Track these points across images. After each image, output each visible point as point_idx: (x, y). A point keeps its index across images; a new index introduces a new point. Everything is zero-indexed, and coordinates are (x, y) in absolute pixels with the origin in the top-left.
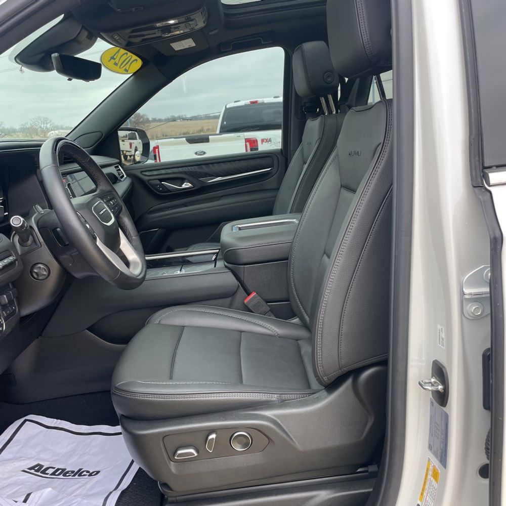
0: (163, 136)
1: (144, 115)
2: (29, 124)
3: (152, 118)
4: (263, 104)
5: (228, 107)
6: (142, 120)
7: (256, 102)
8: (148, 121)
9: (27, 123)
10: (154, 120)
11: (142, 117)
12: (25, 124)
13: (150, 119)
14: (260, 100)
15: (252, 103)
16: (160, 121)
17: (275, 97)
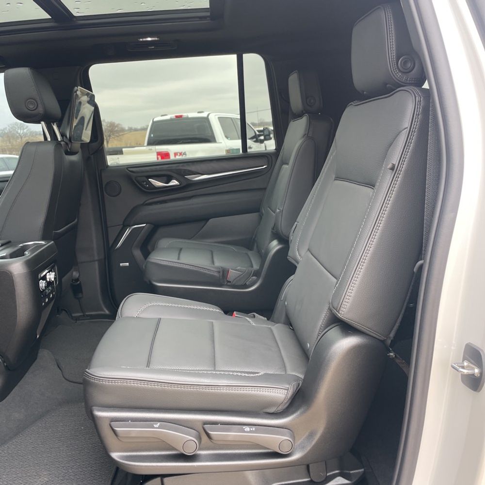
0: (137, 144)
1: (119, 124)
2: (7, 129)
3: (129, 127)
4: (187, 118)
5: (155, 120)
6: (116, 129)
7: (181, 116)
8: (123, 130)
9: (6, 128)
10: (130, 130)
11: (117, 126)
12: (4, 129)
13: (127, 128)
14: (185, 115)
15: (177, 117)
16: (136, 130)
17: (199, 112)
